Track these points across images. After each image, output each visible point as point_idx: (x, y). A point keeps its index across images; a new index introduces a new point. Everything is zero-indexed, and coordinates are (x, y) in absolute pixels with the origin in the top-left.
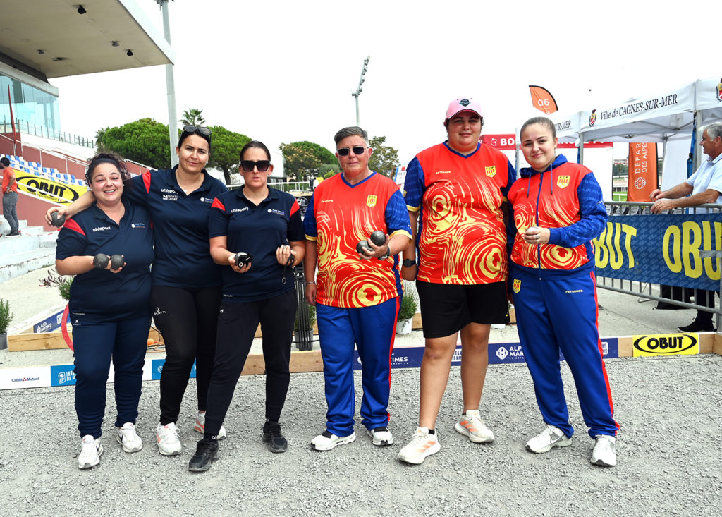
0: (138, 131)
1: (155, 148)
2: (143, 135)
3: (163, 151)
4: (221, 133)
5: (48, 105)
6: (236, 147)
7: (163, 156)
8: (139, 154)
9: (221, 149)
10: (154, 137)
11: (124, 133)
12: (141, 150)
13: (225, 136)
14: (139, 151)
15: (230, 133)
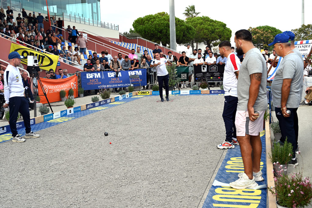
0: (152, 20)
1: (162, 30)
2: (155, 22)
3: (167, 32)
4: (206, 21)
5: (94, 5)
6: (215, 30)
7: (166, 35)
8: (152, 34)
9: (205, 31)
10: (162, 23)
11: (144, 21)
12: (154, 32)
13: (209, 22)
14: (152, 32)
15: (212, 21)
